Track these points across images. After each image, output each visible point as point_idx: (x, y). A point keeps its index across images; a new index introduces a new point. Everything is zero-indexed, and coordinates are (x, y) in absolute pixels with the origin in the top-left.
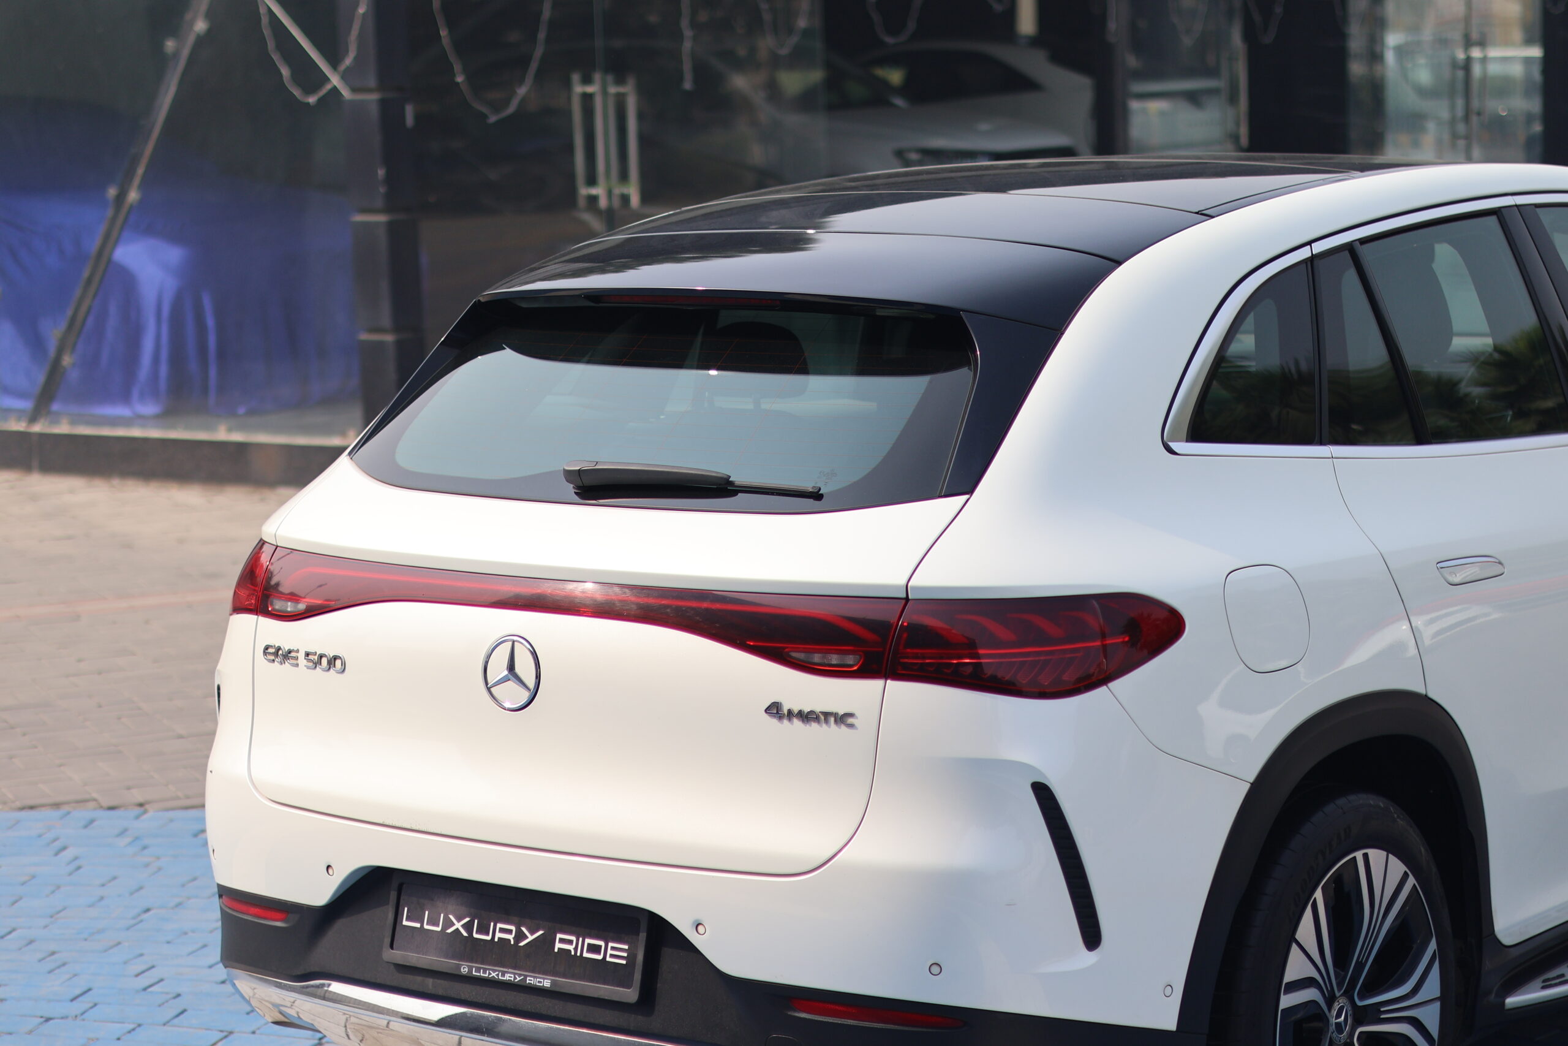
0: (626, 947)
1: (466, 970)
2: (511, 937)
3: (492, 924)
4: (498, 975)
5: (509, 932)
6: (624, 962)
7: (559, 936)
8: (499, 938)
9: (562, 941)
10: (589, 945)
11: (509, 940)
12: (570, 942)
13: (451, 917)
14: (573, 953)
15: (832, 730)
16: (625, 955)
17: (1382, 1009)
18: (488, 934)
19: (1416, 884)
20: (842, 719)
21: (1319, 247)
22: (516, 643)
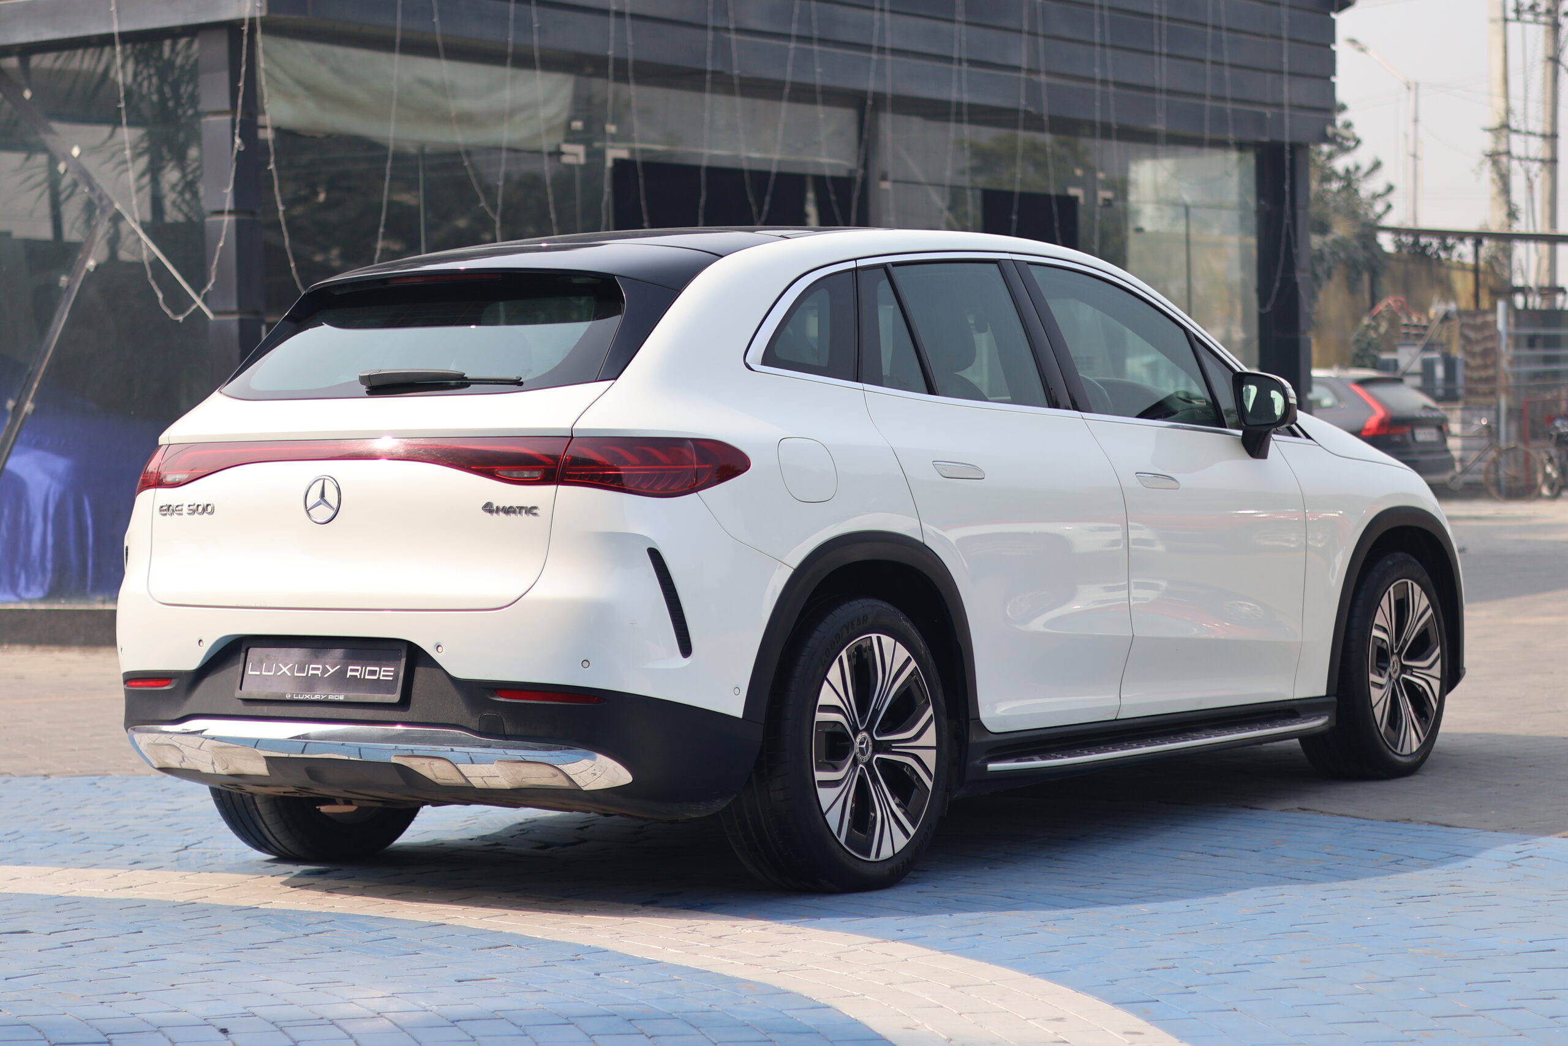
0: (393, 669)
1: (290, 696)
2: (319, 672)
3: (307, 666)
4: (310, 697)
5: (318, 669)
6: (391, 678)
7: (350, 667)
8: (311, 674)
9: (352, 670)
10: (369, 670)
11: (318, 675)
12: (357, 670)
13: (280, 665)
14: (359, 677)
15: (524, 517)
17: (893, 745)
19: (918, 667)
20: (531, 511)
21: (861, 263)
22: (326, 481)
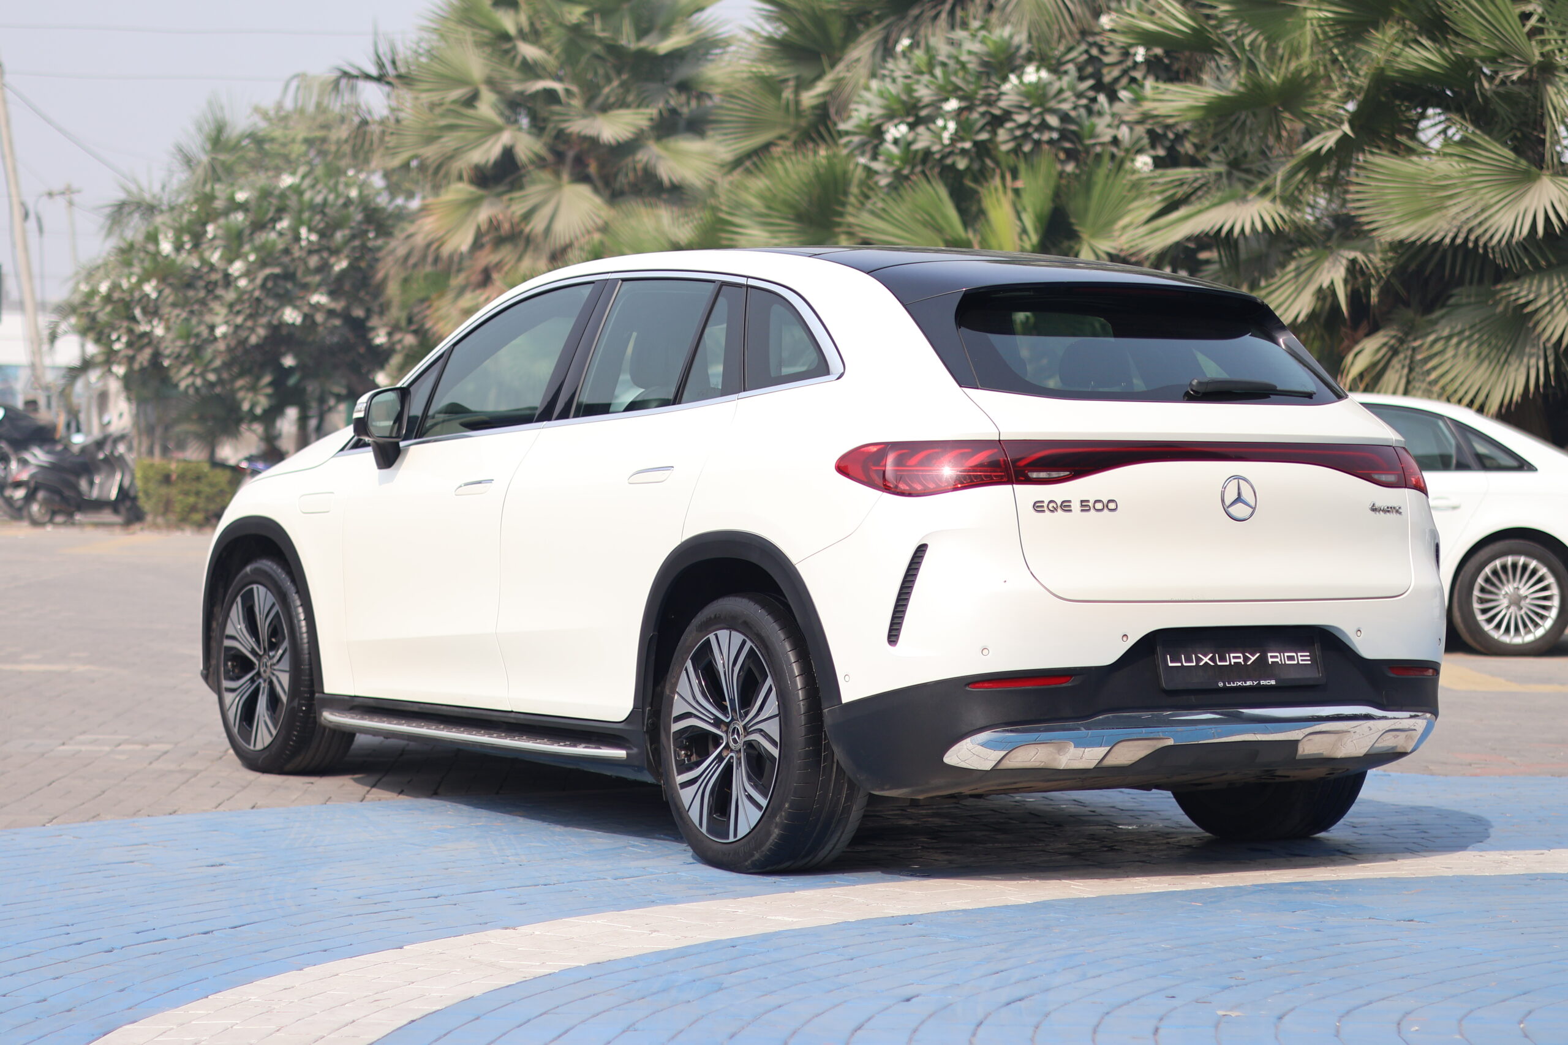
16: (1309, 658)
18: (1226, 661)
